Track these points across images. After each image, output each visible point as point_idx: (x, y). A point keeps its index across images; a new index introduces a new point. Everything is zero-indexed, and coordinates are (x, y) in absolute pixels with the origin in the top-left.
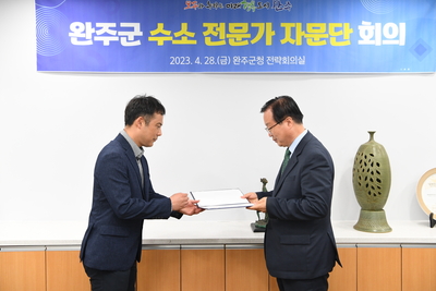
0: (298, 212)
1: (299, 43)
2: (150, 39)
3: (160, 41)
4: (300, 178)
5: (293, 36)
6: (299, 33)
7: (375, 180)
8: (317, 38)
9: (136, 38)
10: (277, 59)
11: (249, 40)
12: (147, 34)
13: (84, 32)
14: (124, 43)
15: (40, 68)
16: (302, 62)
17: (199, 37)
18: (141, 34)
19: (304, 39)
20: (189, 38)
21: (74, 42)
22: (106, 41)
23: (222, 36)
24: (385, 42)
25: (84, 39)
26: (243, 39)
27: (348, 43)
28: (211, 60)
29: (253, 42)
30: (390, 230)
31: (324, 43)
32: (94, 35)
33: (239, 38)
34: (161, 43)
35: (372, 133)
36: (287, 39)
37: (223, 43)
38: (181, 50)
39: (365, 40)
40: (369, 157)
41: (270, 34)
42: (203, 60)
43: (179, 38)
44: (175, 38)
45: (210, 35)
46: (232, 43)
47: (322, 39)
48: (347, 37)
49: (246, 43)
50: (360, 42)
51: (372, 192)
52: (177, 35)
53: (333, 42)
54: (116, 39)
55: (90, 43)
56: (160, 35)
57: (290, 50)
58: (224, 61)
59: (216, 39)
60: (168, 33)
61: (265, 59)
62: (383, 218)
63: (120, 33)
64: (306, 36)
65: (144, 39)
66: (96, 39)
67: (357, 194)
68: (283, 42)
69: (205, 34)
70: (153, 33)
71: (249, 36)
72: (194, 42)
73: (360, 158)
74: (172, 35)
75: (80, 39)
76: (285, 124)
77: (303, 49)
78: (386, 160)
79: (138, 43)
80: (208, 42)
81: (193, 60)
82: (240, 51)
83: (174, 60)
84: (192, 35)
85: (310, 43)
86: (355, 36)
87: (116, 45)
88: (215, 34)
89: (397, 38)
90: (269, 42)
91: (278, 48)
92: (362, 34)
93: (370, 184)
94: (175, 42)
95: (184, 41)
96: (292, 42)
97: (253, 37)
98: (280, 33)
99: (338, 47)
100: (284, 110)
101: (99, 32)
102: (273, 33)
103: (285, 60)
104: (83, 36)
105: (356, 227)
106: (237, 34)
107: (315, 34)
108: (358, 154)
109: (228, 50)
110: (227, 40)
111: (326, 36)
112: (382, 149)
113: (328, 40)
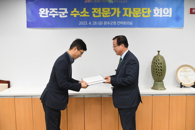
0: (124, 82)
1: (130, 16)
2: (71, 15)
3: (75, 15)
4: (125, 68)
5: (128, 13)
6: (130, 12)
7: (160, 70)
8: (137, 14)
9: (65, 14)
10: (121, 23)
11: (110, 15)
12: (70, 13)
13: (45, 12)
14: (61, 16)
15: (28, 26)
16: (131, 24)
17: (91, 14)
18: (67, 13)
19: (132, 15)
20: (87, 14)
21: (41, 16)
22: (54, 16)
23: (100, 13)
24: (164, 16)
25: (45, 15)
26: (108, 15)
27: (149, 16)
28: (95, 23)
29: (112, 15)
30: (165, 89)
31: (140, 16)
32: (49, 13)
33: (106, 14)
34: (75, 16)
35: (159, 52)
36: (125, 14)
37: (100, 16)
38: (84, 19)
39: (156, 15)
40: (158, 61)
41: (119, 12)
42: (92, 23)
43: (83, 14)
44: (81, 14)
45: (95, 13)
46: (104, 16)
47: (139, 15)
48: (149, 13)
49: (109, 16)
50: (154, 16)
51: (159, 74)
52: (82, 13)
53: (144, 16)
54: (58, 15)
55: (47, 16)
56: (75, 13)
57: (126, 19)
58: (100, 23)
59: (97, 14)
60: (78, 12)
61: (117, 22)
62: (163, 84)
63: (59, 13)
64: (133, 13)
65: (68, 15)
66: (50, 15)
67: (153, 75)
68: (124, 15)
69: (93, 12)
70: (72, 12)
71: (110, 13)
72: (89, 16)
73: (154, 61)
74: (80, 13)
75: (43, 15)
76: (121, 46)
77: (132, 19)
78: (164, 62)
79: (66, 16)
80: (94, 16)
81: (88, 23)
82: (107, 19)
83: (81, 23)
84: (88, 13)
85: (134, 16)
86: (152, 13)
87: (57, 17)
88: (97, 13)
89: (169, 14)
90: (118, 16)
91: (122, 18)
92: (155, 12)
93: (158, 71)
94: (81, 16)
95: (85, 15)
96: (127, 15)
97: (112, 14)
98: (122, 12)
99: (145, 18)
100: (122, 41)
101: (51, 12)
102: (120, 12)
103: (124, 23)
104: (44, 13)
105: (152, 88)
106: (106, 13)
107: (137, 12)
108: (153, 60)
109: (102, 19)
110: (102, 15)
111: (141, 13)
112: (162, 58)
113: (141, 15)
